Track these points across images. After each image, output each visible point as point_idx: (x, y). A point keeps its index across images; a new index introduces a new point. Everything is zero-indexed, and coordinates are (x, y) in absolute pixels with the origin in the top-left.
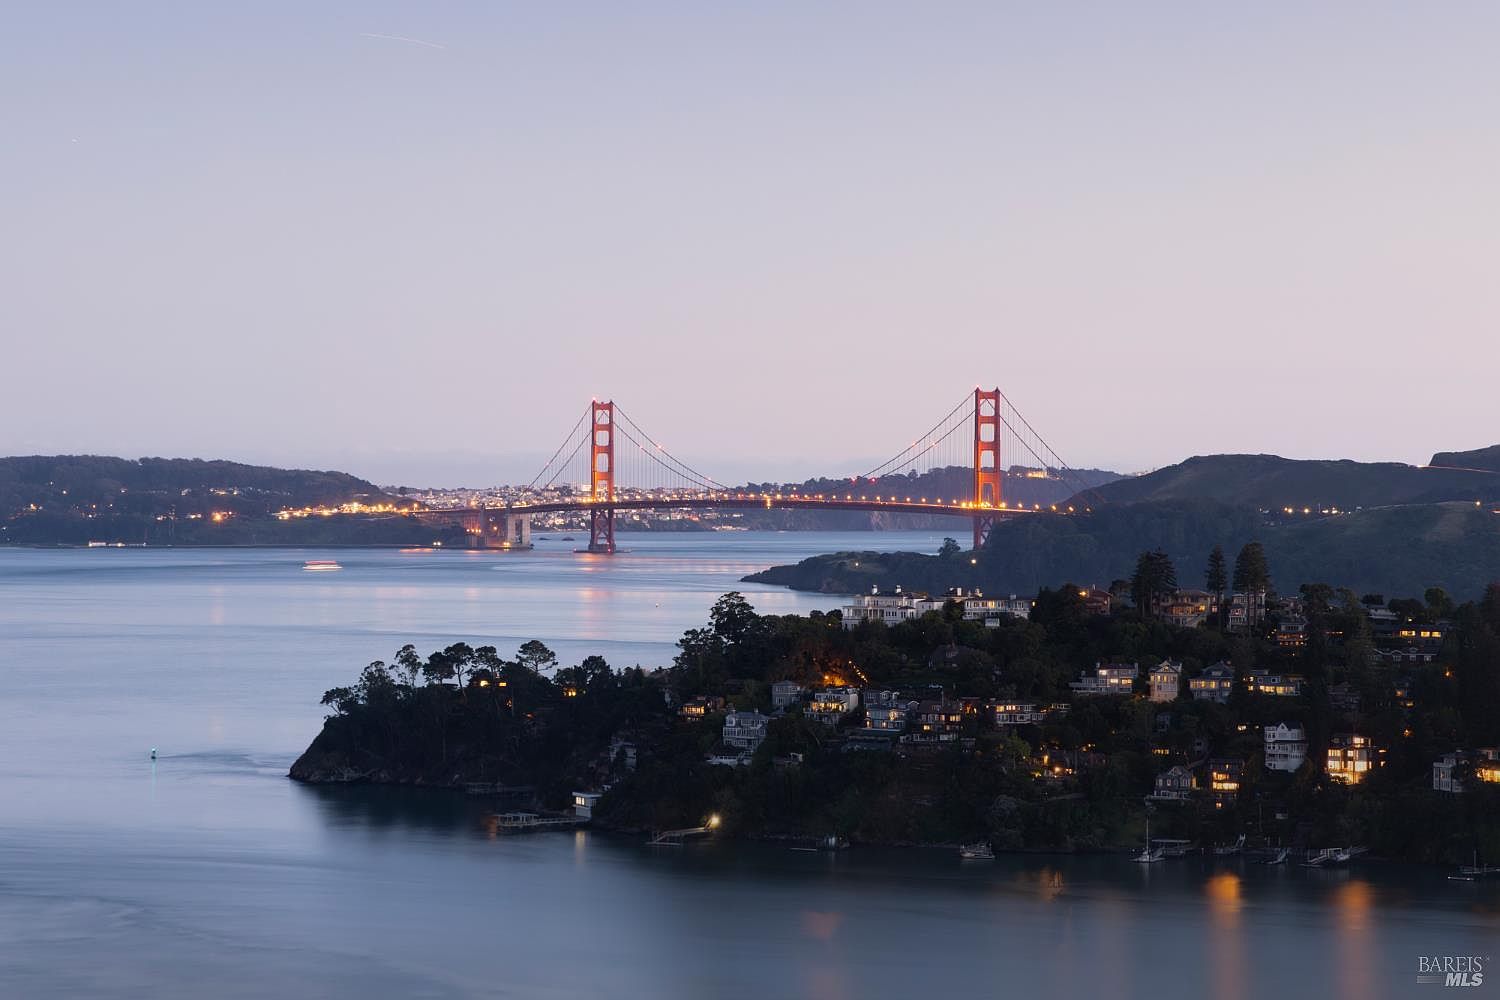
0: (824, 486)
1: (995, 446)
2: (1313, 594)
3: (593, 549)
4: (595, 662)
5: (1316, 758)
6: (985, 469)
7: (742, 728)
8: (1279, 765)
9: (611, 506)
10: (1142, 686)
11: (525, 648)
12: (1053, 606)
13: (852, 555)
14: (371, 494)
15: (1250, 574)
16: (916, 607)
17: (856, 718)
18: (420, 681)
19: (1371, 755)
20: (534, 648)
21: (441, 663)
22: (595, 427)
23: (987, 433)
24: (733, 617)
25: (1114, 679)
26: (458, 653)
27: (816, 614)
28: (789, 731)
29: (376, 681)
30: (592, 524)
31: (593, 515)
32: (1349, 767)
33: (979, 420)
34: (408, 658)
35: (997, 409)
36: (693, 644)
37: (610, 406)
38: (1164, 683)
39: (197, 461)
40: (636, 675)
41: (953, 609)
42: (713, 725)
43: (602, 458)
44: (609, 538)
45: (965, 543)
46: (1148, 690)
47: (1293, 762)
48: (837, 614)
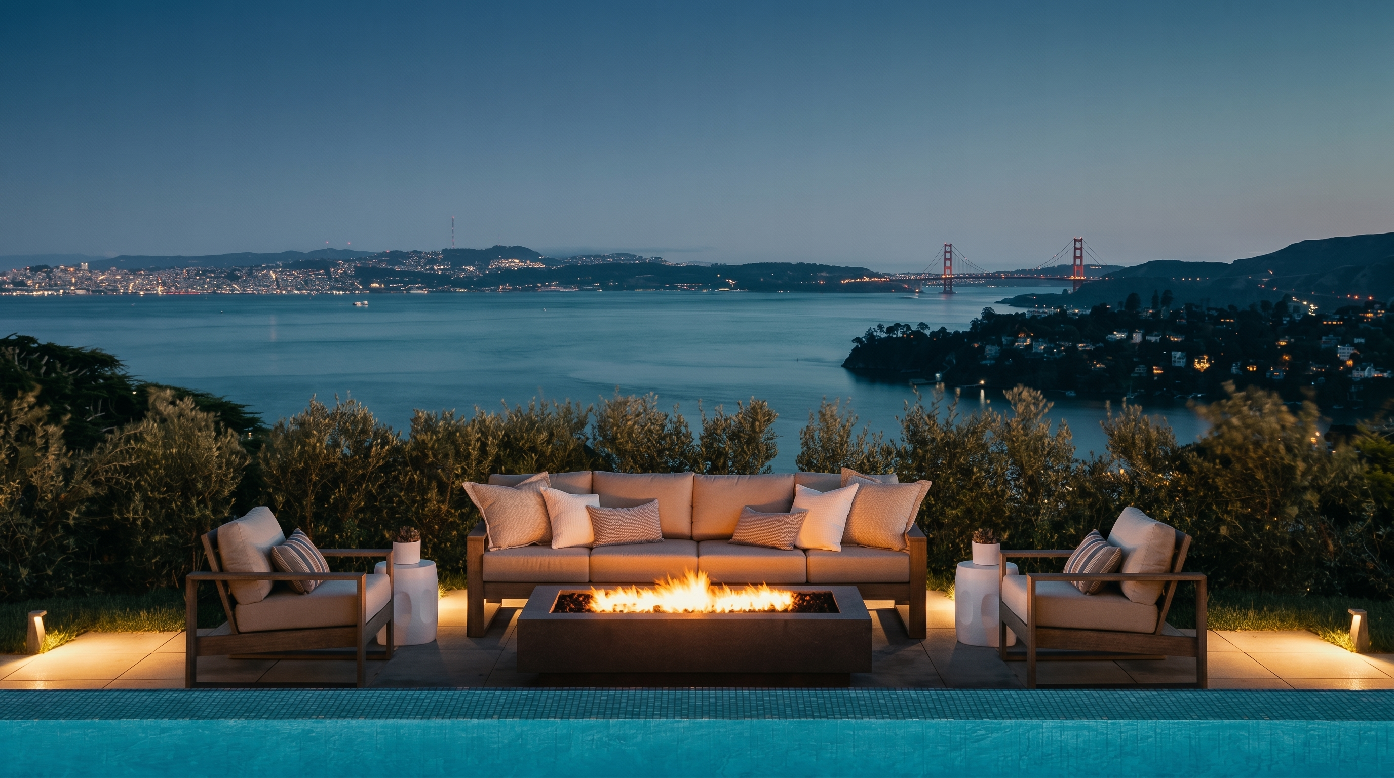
0: (1023, 271)
1: (1081, 257)
2: (1189, 307)
3: (945, 292)
4: (943, 330)
5: (1190, 362)
6: (1077, 266)
7: (991, 350)
8: (1177, 364)
9: (951, 278)
10: (1130, 337)
11: (919, 325)
12: (1100, 311)
13: (1033, 295)
14: (871, 275)
15: (1167, 299)
16: (1052, 310)
17: (1030, 346)
18: (884, 335)
19: (1209, 361)
20: (923, 326)
21: (890, 330)
22: (946, 252)
23: (1078, 253)
24: (988, 314)
25: (1119, 336)
26: (897, 326)
27: (1016, 313)
28: (1009, 352)
29: (870, 335)
30: (945, 284)
31: (945, 281)
32: (1202, 365)
33: (1075, 249)
34: (880, 327)
35: (1082, 245)
36: (975, 323)
37: (950, 245)
38: (1137, 338)
39: (814, 264)
40: (957, 333)
41: (1063, 312)
42: (981, 349)
43: (948, 263)
44: (951, 288)
45: (1070, 290)
46: (1132, 338)
47: (1182, 363)
48: (1024, 314)
